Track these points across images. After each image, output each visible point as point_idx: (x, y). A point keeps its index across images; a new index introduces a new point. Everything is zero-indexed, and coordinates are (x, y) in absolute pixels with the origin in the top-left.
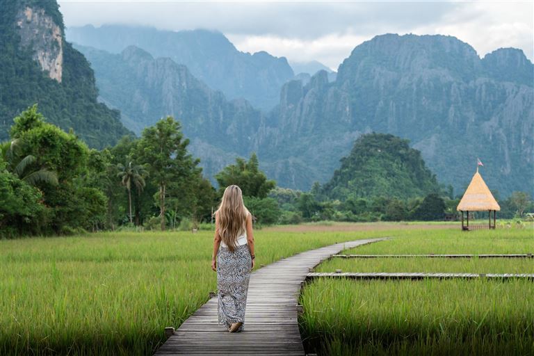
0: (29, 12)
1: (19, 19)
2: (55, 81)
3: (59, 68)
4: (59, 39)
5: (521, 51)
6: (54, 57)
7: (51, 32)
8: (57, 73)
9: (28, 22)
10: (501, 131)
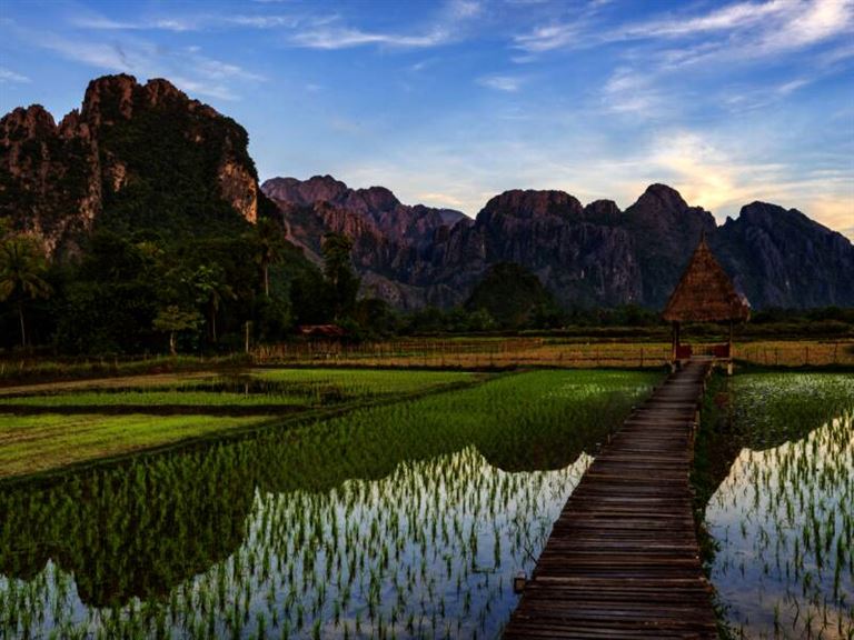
0: (229, 168)
1: (221, 173)
2: (251, 223)
3: (253, 212)
4: (254, 189)
5: (613, 202)
6: (250, 203)
7: (246, 183)
8: (252, 217)
9: (229, 176)
10: (598, 262)
